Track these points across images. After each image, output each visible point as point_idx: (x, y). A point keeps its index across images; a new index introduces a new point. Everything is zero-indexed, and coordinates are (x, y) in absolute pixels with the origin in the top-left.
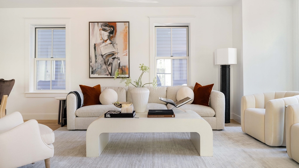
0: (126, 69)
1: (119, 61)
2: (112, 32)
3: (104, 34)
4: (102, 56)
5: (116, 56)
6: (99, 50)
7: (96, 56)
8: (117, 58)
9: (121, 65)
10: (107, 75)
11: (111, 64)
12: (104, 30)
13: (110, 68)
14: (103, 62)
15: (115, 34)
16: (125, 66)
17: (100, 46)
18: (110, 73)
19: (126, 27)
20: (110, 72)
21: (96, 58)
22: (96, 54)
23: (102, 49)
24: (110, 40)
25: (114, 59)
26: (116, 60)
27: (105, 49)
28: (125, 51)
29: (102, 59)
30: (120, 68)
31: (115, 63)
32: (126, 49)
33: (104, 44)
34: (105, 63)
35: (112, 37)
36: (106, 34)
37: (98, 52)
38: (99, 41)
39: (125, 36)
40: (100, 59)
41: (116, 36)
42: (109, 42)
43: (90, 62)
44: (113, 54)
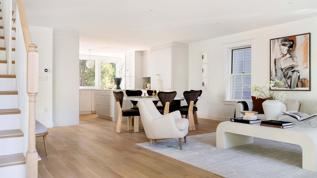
0: (306, 81)
1: (298, 74)
2: (291, 46)
3: (283, 49)
4: (282, 69)
5: (296, 69)
6: (279, 65)
7: (276, 70)
8: (296, 71)
9: (301, 78)
10: (287, 87)
11: (290, 77)
12: (284, 45)
13: (289, 80)
14: (283, 75)
15: (295, 47)
16: (305, 79)
17: (280, 61)
18: (290, 86)
19: (306, 39)
20: (289, 84)
21: (276, 72)
22: (276, 68)
23: (282, 63)
24: (290, 54)
25: (293, 72)
26: (295, 73)
27: (285, 63)
28: (305, 64)
29: (282, 73)
30: (300, 80)
31: (295, 76)
32: (306, 61)
33: (283, 58)
34: (284, 76)
35: (292, 50)
36: (285, 49)
37: (278, 67)
38: (279, 56)
39: (306, 48)
40: (280, 73)
41: (296, 49)
42: (288, 56)
43: (271, 76)
44: (293, 68)
